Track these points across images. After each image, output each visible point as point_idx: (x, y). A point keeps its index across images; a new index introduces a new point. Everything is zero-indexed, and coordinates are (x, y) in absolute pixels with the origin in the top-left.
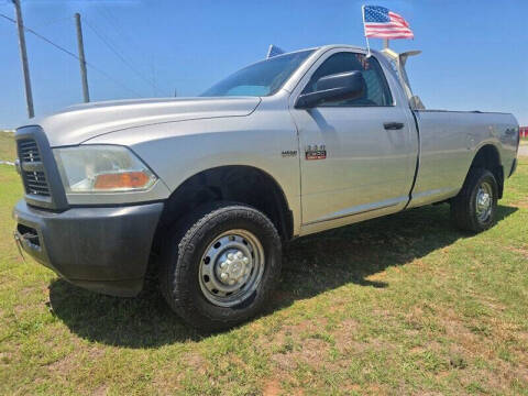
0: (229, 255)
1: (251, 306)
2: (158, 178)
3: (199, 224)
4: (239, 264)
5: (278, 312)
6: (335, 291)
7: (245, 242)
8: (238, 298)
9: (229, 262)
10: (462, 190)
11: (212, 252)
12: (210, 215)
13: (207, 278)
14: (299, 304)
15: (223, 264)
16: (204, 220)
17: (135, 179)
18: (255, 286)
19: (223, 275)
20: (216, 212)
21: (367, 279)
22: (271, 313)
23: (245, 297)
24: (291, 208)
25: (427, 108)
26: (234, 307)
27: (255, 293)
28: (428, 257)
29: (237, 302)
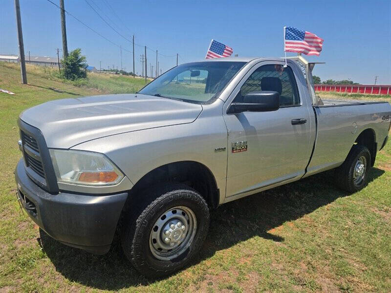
0: (172, 225)
1: (185, 259)
2: (125, 175)
3: (151, 206)
4: (178, 231)
5: (204, 262)
6: (246, 242)
7: (184, 214)
8: (176, 253)
9: (171, 230)
10: (345, 161)
11: (160, 223)
12: (160, 199)
13: (155, 241)
14: (219, 253)
15: (167, 232)
16: (156, 202)
17: (109, 177)
18: (189, 245)
19: (167, 239)
20: (165, 196)
21: (268, 232)
22: (198, 263)
23: (180, 253)
24: (219, 187)
25: (325, 105)
26: (173, 261)
27: (188, 250)
28: (314, 213)
29: (175, 256)
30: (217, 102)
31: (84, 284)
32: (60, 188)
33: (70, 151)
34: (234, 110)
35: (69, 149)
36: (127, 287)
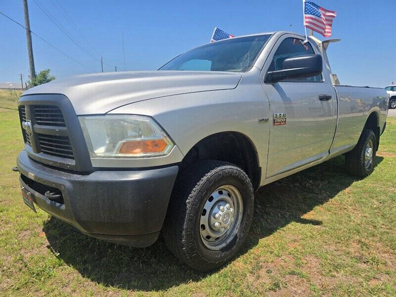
0: (221, 207)
1: (234, 247)
2: (175, 144)
3: (201, 183)
4: (228, 214)
5: (252, 251)
6: (285, 228)
7: (229, 195)
8: (223, 242)
9: (220, 213)
10: (357, 144)
11: (208, 205)
12: (209, 174)
13: (203, 227)
14: (263, 241)
15: (217, 215)
16: (205, 178)
17: (157, 145)
18: (236, 231)
19: (217, 224)
20: (213, 172)
21: (302, 217)
22: (246, 252)
23: (229, 241)
26: (222, 250)
27: (236, 237)
28: (336, 197)
29: (224, 245)
30: (254, 70)
31: (123, 288)
32: (94, 165)
33: (107, 117)
34: (272, 79)
35: (106, 114)
36: (177, 285)
